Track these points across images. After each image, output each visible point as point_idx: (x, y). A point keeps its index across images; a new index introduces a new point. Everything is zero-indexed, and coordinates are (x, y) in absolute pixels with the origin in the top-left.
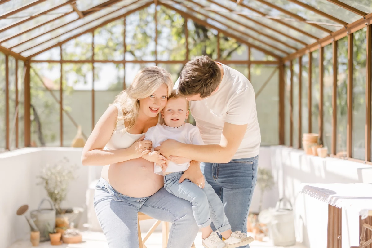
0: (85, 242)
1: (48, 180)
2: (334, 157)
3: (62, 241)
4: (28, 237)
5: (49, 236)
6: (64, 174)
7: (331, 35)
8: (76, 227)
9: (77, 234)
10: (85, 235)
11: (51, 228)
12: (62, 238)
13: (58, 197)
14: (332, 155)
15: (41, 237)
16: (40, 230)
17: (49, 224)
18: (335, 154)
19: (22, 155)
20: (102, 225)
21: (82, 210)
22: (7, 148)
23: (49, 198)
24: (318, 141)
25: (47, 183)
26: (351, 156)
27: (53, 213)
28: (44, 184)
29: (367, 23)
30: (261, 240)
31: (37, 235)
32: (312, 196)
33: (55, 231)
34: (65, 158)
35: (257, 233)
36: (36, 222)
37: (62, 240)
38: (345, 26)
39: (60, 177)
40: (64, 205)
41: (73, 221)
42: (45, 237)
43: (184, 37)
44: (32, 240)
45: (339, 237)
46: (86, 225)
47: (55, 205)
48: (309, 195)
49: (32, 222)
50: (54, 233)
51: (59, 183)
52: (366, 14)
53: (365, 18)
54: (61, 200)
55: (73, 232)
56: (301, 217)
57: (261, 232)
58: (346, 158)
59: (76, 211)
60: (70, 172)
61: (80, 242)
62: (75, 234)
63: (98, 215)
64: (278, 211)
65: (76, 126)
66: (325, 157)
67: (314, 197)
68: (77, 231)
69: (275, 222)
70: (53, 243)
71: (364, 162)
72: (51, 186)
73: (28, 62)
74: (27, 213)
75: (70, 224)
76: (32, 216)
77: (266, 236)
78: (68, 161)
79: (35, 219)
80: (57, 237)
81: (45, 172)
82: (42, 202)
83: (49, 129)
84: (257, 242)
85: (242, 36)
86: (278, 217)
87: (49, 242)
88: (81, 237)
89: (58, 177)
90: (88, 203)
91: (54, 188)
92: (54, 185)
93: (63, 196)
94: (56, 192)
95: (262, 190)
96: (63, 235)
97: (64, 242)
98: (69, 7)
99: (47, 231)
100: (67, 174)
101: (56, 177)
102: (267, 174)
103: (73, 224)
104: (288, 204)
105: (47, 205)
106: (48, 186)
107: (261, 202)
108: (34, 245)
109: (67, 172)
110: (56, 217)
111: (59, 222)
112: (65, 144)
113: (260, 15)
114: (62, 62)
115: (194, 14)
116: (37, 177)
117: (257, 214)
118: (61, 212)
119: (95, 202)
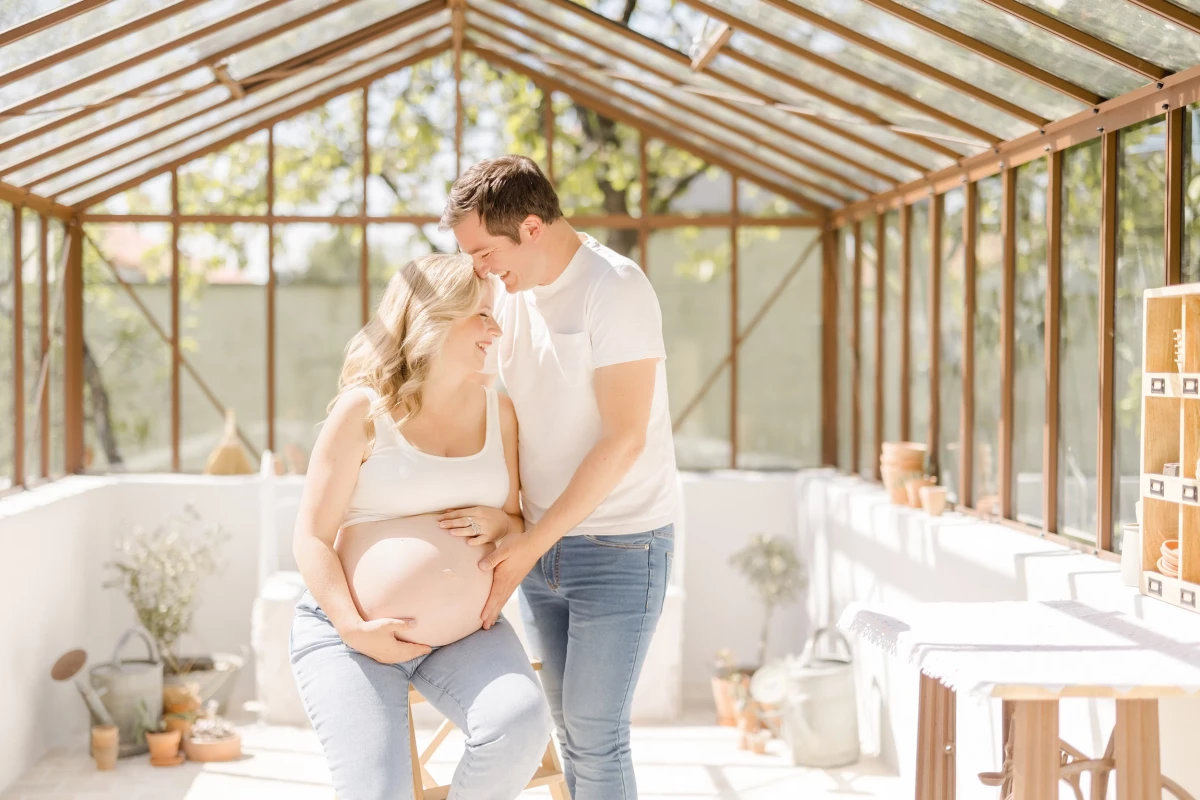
0: (249, 757)
1: (139, 572)
2: (965, 515)
3: (182, 755)
4: (85, 739)
5: (145, 739)
6: (186, 555)
7: (960, 165)
8: (221, 712)
9: (227, 734)
10: (249, 737)
11: (150, 719)
12: (181, 746)
13: (168, 623)
14: (961, 507)
15: (122, 742)
16: (118, 723)
17: (144, 706)
18: (969, 504)
20: (313, 717)
21: (238, 661)
22: (19, 482)
23: (142, 629)
24: (926, 464)
25: (135, 582)
26: (1009, 515)
27: (158, 670)
28: (128, 586)
29: (1050, 147)
30: (761, 750)
31: (111, 736)
32: (873, 642)
33: (163, 725)
34: (189, 508)
35: (749, 729)
36: (107, 700)
37: (185, 753)
38: (994, 147)
39: (174, 567)
40: (186, 647)
41: (214, 697)
42: (134, 741)
43: (540, 142)
44: (95, 750)
45: (948, 748)
46: (250, 706)
47: (159, 646)
48: (867, 637)
49: (95, 698)
50: (161, 731)
51: (170, 583)
52: (1048, 122)
53: (1043, 132)
54: (176, 633)
55: (215, 728)
56: (875, 683)
57: (763, 726)
58: (995, 519)
59: (223, 663)
60: (203, 551)
61: (236, 757)
62: (221, 733)
63: (303, 688)
64: (808, 666)
65: (222, 410)
66: (940, 515)
67: (878, 644)
68: (227, 725)
69: (797, 698)
70: (159, 762)
71: (1040, 532)
72: (147, 592)
73: (74, 220)
74: (82, 676)
75: (205, 704)
76: (97, 681)
77: (774, 736)
78: (197, 516)
79: (103, 691)
80: (170, 741)
81: (129, 551)
82: (125, 639)
83: (131, 406)
84: (750, 757)
85: (712, 148)
86: (808, 683)
87: (145, 759)
88: (239, 741)
89: (168, 565)
90: (257, 642)
91: (156, 596)
92: (156, 589)
93: (183, 621)
94: (163, 609)
95: (769, 603)
96: (186, 737)
97: (188, 758)
98: (204, 75)
99: (140, 726)
100: (194, 556)
101: (163, 564)
102: (781, 554)
103: (213, 705)
104: (840, 645)
105: (138, 649)
106: (138, 591)
107: (764, 637)
108: (102, 767)
109: (193, 549)
110: (165, 682)
111: (173, 699)
112: (184, 466)
113: (759, 102)
114: (177, 219)
115: (571, 82)
116: (107, 566)
117: (749, 672)
118: (177, 668)
119: (295, 651)
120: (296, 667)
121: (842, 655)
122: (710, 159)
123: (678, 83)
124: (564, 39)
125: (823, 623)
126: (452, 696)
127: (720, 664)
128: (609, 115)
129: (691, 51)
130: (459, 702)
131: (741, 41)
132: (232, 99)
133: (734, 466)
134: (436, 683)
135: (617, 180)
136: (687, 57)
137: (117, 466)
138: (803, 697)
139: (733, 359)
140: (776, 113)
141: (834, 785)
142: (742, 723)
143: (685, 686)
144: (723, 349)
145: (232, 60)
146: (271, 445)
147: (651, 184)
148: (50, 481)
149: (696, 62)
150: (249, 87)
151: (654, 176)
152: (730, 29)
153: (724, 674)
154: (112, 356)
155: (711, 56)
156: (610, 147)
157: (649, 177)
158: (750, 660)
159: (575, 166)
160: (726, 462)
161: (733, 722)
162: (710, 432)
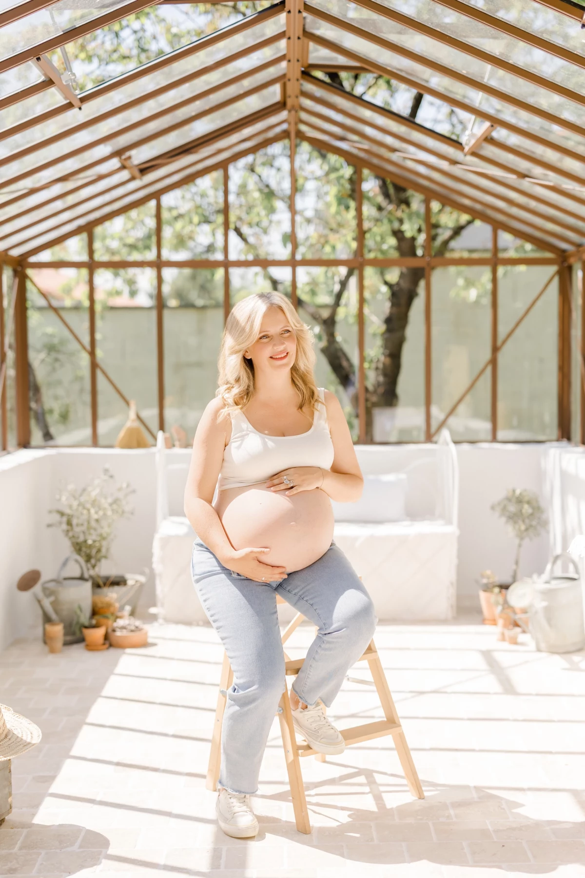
0: (154, 645)
1: (72, 516)
3: (107, 643)
4: (39, 631)
5: (81, 632)
6: (105, 504)
9: (138, 629)
10: (152, 631)
11: (85, 618)
12: (106, 637)
13: (94, 552)
15: (66, 634)
16: (62, 621)
17: (80, 608)
19: (20, 467)
21: (142, 579)
23: (76, 556)
25: (69, 523)
27: (89, 585)
28: (65, 527)
30: (514, 642)
31: (58, 630)
33: (94, 622)
34: (106, 471)
35: (505, 626)
36: (55, 604)
37: (109, 642)
39: (96, 512)
40: (105, 569)
41: (127, 603)
42: (74, 634)
43: (353, 204)
44: (47, 639)
46: (153, 610)
47: (88, 569)
49: (47, 603)
50: (93, 626)
51: (93, 524)
54: (99, 560)
55: (129, 625)
57: (516, 625)
59: (132, 579)
60: (116, 501)
61: (145, 645)
62: (133, 628)
63: (205, 601)
64: (547, 582)
65: (127, 403)
68: (138, 623)
69: (540, 604)
70: (91, 648)
72: (78, 529)
73: (20, 267)
74: (37, 589)
75: (122, 608)
76: (48, 592)
77: (524, 632)
78: (112, 477)
79: (52, 599)
80: (99, 633)
81: (65, 501)
82: (65, 564)
83: (56, 398)
84: (506, 645)
85: (478, 207)
86: (548, 594)
87: (82, 645)
88: (146, 634)
89: (92, 511)
90: (157, 566)
91: (84, 532)
92: (84, 528)
93: (104, 550)
94: (90, 542)
95: (521, 536)
96: (110, 630)
97: (111, 645)
98: (115, 163)
99: (78, 623)
100: (111, 505)
101: (89, 510)
102: (528, 503)
103: (128, 608)
104: (571, 567)
105: (74, 570)
106: (72, 529)
107: (517, 563)
108: (52, 651)
109: (110, 500)
110: (94, 593)
111: (100, 605)
112: (101, 441)
113: (514, 177)
114: (92, 266)
115: (375, 161)
116: (50, 512)
117: (505, 587)
118: (101, 583)
119: (196, 575)
120: (197, 586)
121: (572, 574)
122: (476, 215)
123: (454, 162)
124: (369, 131)
125: (558, 551)
126: (307, 601)
127: (485, 581)
128: (402, 184)
129: (464, 140)
130: (312, 605)
131: (500, 134)
132: (133, 178)
133: (494, 439)
134: (294, 593)
135: (409, 229)
136: (461, 144)
137: (51, 443)
138: (545, 604)
139: (494, 362)
140: (525, 184)
141: (567, 666)
142: (501, 622)
143: (459, 597)
144: (486, 354)
145: (133, 153)
146: (162, 427)
147: (433, 232)
148: (9, 453)
149: (467, 149)
150: (144, 169)
151: (436, 226)
152: (492, 126)
153: (487, 588)
154: (43, 361)
155: (478, 144)
156: (403, 206)
157: (432, 227)
158: (505, 579)
159: (377, 220)
160: (490, 437)
161: (494, 622)
162: (476, 414)
